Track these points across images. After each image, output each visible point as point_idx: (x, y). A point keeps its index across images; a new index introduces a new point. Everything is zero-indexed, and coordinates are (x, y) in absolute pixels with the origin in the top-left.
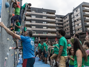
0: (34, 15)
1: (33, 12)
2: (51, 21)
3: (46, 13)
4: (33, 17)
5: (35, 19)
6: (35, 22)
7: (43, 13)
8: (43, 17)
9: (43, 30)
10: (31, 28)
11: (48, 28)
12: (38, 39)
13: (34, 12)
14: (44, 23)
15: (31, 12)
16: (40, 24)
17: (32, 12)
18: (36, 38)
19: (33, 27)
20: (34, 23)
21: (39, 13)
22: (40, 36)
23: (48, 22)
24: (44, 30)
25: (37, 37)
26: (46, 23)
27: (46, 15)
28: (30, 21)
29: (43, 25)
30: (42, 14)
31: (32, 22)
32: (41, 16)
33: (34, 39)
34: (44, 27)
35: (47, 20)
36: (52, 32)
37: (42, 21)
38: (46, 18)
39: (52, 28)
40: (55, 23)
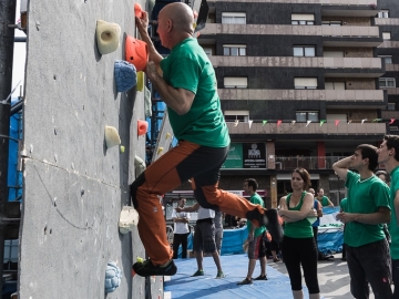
0: (234, 7)
2: (347, 38)
4: (233, 23)
5: (244, 32)
6: (243, 52)
8: (294, 17)
9: (295, 102)
10: (223, 87)
11: (327, 85)
12: (263, 156)
14: (298, 51)
16: (277, 65)
18: (250, 153)
19: (229, 82)
20: (237, 57)
22: (273, 138)
23: (323, 46)
24: (301, 101)
25: (254, 146)
26: (310, 52)
28: (215, 45)
29: (296, 65)
31: (226, 51)
32: (283, 14)
33: (239, 158)
34: (299, 83)
35: (319, 34)
36: (356, 111)
37: (284, 45)
38: (315, 23)
39: (354, 84)
40: (376, 52)
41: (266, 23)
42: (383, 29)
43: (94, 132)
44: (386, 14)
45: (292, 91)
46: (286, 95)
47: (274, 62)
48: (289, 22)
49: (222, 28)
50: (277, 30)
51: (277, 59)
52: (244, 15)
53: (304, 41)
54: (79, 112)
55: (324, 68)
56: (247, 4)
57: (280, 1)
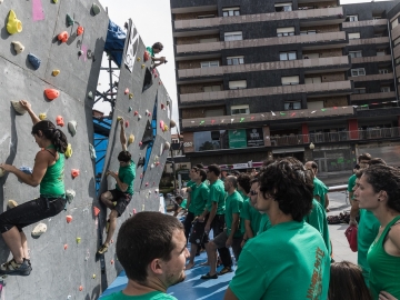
0: (233, 28)
1: (231, 16)
2: (320, 43)
3: (290, 9)
4: (233, 39)
5: (242, 46)
6: (242, 61)
8: (279, 31)
9: (283, 95)
10: (228, 89)
11: (306, 80)
12: (262, 137)
13: (231, 13)
14: (283, 57)
15: (220, 19)
16: (268, 68)
17: (225, 14)
18: (252, 135)
19: (233, 85)
20: (238, 65)
21: (258, 15)
22: (268, 123)
23: (302, 50)
24: (287, 95)
25: (255, 131)
26: (293, 56)
27: (292, 17)
28: (221, 57)
29: (283, 67)
30: (272, 14)
31: (229, 62)
32: (270, 29)
33: (244, 140)
34: (285, 81)
35: (298, 41)
36: (330, 98)
37: (271, 53)
38: (295, 34)
39: (328, 77)
40: (345, 51)
41: (257, 37)
44: (356, 17)
45: (280, 87)
46: (275, 91)
47: (265, 66)
48: (275, 35)
49: (225, 45)
50: (266, 42)
51: (268, 64)
52: (240, 33)
53: (287, 49)
55: (303, 68)
56: (242, 24)
57: (268, 19)
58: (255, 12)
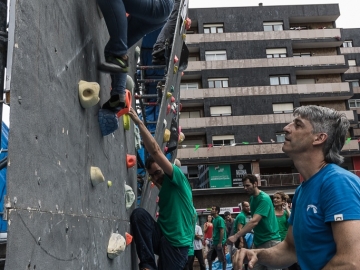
0: (215, 46)
1: (214, 34)
2: (317, 67)
3: (281, 28)
4: (216, 60)
5: (225, 67)
6: (225, 84)
7: (267, 27)
8: (269, 52)
9: (274, 125)
10: (209, 115)
13: (213, 30)
14: (274, 81)
15: (201, 35)
16: (257, 93)
17: (206, 31)
18: (238, 173)
19: (215, 111)
20: (220, 89)
21: (245, 34)
22: (257, 158)
23: (297, 75)
25: (241, 167)
26: (285, 80)
27: (283, 37)
28: (200, 79)
29: (274, 93)
30: (261, 33)
31: (211, 84)
32: (259, 49)
33: (228, 178)
34: (277, 108)
35: (291, 64)
37: (262, 76)
38: (288, 55)
40: (343, 77)
41: (244, 58)
42: (348, 57)
43: (79, 174)
44: (350, 44)
45: (271, 116)
46: (265, 119)
47: (254, 91)
48: (264, 56)
49: (206, 65)
50: (254, 63)
51: (256, 88)
52: (224, 52)
53: (278, 72)
54: (62, 161)
55: (297, 94)
56: (226, 43)
57: (255, 39)
58: (241, 30)
